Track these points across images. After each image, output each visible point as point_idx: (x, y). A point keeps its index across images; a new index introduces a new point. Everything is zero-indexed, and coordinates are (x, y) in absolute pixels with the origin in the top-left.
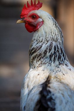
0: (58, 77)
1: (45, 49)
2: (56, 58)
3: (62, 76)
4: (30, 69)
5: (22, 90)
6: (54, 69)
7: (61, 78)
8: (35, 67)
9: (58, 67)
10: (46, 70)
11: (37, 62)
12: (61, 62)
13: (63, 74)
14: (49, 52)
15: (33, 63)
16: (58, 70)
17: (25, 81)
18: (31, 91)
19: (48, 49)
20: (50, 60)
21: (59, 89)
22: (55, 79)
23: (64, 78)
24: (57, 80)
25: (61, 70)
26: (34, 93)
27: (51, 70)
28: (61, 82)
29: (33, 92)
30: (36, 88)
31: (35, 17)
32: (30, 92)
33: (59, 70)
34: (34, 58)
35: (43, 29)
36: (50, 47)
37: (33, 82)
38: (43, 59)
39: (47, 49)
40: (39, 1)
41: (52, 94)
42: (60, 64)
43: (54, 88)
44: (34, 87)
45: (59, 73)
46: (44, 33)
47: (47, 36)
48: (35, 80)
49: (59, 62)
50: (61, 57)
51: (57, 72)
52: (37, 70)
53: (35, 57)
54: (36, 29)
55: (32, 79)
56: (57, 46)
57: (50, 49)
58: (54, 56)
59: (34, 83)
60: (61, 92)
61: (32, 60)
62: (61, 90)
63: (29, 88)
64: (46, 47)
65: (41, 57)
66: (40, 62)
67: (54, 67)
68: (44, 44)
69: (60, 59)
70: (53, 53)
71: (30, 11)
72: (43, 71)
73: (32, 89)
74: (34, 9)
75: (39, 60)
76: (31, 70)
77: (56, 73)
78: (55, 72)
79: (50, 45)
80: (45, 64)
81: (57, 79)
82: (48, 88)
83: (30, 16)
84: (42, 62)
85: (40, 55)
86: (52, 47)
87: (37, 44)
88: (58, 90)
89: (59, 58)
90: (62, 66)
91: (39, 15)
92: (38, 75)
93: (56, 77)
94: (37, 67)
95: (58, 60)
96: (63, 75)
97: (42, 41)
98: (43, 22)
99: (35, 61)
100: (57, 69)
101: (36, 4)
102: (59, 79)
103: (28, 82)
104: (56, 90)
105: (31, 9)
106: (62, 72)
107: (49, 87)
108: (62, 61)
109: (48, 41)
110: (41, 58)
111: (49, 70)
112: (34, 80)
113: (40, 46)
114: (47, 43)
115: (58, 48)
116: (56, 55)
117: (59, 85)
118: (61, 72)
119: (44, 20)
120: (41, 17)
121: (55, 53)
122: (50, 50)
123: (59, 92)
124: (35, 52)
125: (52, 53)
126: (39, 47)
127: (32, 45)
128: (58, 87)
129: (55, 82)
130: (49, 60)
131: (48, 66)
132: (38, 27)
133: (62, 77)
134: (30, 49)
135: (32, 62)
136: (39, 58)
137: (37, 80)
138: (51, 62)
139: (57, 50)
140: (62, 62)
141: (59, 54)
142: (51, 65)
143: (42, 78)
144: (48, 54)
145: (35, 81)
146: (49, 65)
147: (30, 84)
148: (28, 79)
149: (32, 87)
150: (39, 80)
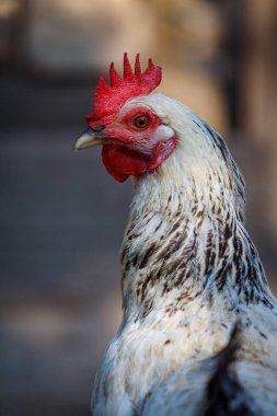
3: (260, 342)
7: (257, 351)
9: (238, 311)
11: (164, 291)
13: (262, 335)
23: (266, 350)
25: (252, 320)
27: (213, 322)
31: (146, 120)
33: (244, 321)
40: (150, 61)
45: (244, 330)
48: (153, 364)
53: (159, 275)
59: (155, 374)
61: (141, 287)
63: (133, 393)
66: (175, 292)
71: (124, 100)
74: (136, 94)
78: (230, 327)
83: (126, 120)
91: (160, 113)
92: (168, 342)
96: (262, 339)
98: (175, 139)
100: (234, 317)
101: (143, 71)
102: (248, 352)
103: (128, 372)
105: (124, 90)
106: (256, 328)
111: (207, 323)
112: (149, 364)
118: (252, 327)
120: (165, 121)
131: (203, 306)
132: (159, 158)
133: (258, 346)
135: (142, 292)
142: (211, 304)
143: (183, 354)
146: (206, 303)
147: (134, 379)
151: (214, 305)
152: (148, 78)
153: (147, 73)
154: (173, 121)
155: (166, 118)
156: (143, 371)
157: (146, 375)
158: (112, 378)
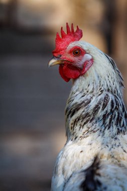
0: (116, 157)
1: (97, 104)
2: (113, 121)
4: (67, 141)
5: (53, 177)
6: (108, 141)
7: (120, 158)
8: (76, 138)
9: (116, 139)
10: (94, 144)
11: (80, 128)
12: (120, 129)
13: (125, 151)
14: (103, 109)
15: (74, 131)
16: (115, 145)
17: (59, 163)
18: (69, 179)
19: (102, 104)
20: (104, 123)
21: (117, 178)
22: (110, 160)
23: (125, 158)
24: (113, 162)
25: (121, 144)
26: (73, 184)
27: (103, 144)
28: (120, 165)
29: (72, 181)
30: (77, 175)
33: (117, 144)
34: (75, 122)
36: (104, 101)
37: (72, 164)
38: (91, 124)
39: (100, 103)
41: (103, 187)
42: (119, 132)
43: (107, 176)
44: (73, 173)
45: (116, 148)
48: (75, 161)
49: (118, 129)
50: (121, 120)
51: (114, 147)
52: (79, 144)
53: (79, 120)
55: (70, 158)
56: (116, 100)
57: (104, 104)
58: (110, 117)
59: (75, 166)
60: (119, 182)
61: (73, 126)
62: (119, 179)
63: (65, 176)
64: (99, 100)
65: (88, 118)
66: (85, 128)
67: (109, 139)
69: (120, 123)
70: (109, 111)
73: (71, 176)
75: (85, 123)
76: (70, 142)
77: (112, 149)
78: (110, 147)
79: (105, 98)
80: (94, 132)
81: (113, 159)
82: (96, 178)
84: (89, 128)
85: (87, 115)
86: (108, 101)
88: (114, 179)
89: (119, 120)
90: (123, 136)
92: (82, 152)
93: (111, 155)
94: (81, 137)
95: (117, 125)
96: (124, 153)
99: (77, 128)
100: (113, 142)
102: (116, 159)
103: (64, 164)
104: (110, 179)
106: (122, 148)
107: (99, 175)
108: (123, 126)
109: (102, 91)
110: (87, 121)
111: (100, 144)
112: (73, 161)
114: (100, 95)
116: (113, 116)
117: (116, 169)
118: (120, 147)
119: (94, 56)
121: (112, 112)
122: (105, 106)
123: (116, 182)
125: (107, 112)
128: (115, 174)
129: (110, 164)
130: (101, 123)
131: (99, 135)
133: (121, 156)
135: (73, 128)
136: (85, 121)
137: (80, 161)
138: (105, 129)
139: (116, 107)
140: (123, 129)
141: (119, 113)
142: (103, 135)
143: (87, 158)
144: (100, 113)
145: (76, 163)
146: (101, 134)
147: (66, 167)
148: (63, 159)
149: (70, 173)
150: (83, 161)
151: (105, 136)
152: (77, 34)
154: (91, 52)
156: (70, 165)
157: (71, 167)
158: (58, 166)
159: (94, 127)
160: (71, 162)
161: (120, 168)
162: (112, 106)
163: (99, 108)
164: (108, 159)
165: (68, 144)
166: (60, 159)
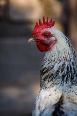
0: (71, 98)
1: (58, 69)
2: (68, 78)
3: (75, 96)
5: (33, 111)
6: (66, 89)
7: (74, 99)
8: (46, 88)
9: (71, 87)
10: (57, 91)
11: (48, 82)
12: (73, 83)
14: (62, 72)
15: (45, 84)
16: (71, 91)
17: (36, 103)
19: (61, 69)
20: (63, 80)
21: (72, 110)
24: (69, 101)
25: (74, 90)
26: (46, 114)
27: (63, 90)
28: (74, 103)
30: (48, 109)
31: (48, 35)
32: (42, 113)
33: (72, 90)
34: (45, 79)
35: (56, 48)
36: (62, 67)
38: (55, 80)
39: (59, 69)
40: (51, 19)
41: (65, 115)
43: (67, 109)
44: (45, 108)
45: (71, 93)
46: (57, 52)
47: (60, 56)
48: (46, 101)
49: (72, 83)
51: (70, 92)
52: (49, 91)
53: (47, 77)
54: (49, 48)
55: (43, 100)
56: (70, 65)
58: (66, 76)
59: (46, 104)
60: (74, 113)
61: (44, 81)
62: (74, 111)
63: (40, 110)
64: (59, 67)
65: (52, 77)
66: (52, 82)
67: (66, 88)
68: (56, 64)
70: (66, 73)
71: (43, 29)
72: (55, 92)
73: (44, 110)
74: (46, 28)
75: (51, 80)
76: (42, 90)
77: (69, 93)
78: (67, 92)
79: (63, 65)
80: (57, 84)
81: (69, 99)
82: (61, 109)
83: (43, 35)
84: (54, 82)
85: (52, 75)
86: (65, 67)
87: (49, 63)
88: (71, 111)
89: (72, 78)
90: (75, 86)
91: (52, 33)
92: (50, 95)
93: (68, 97)
94: (49, 87)
95: (71, 81)
97: (54, 61)
98: (56, 40)
99: (46, 82)
100: (69, 89)
101: (49, 22)
102: (71, 99)
103: (40, 103)
104: (69, 110)
105: (43, 27)
106: (75, 93)
108: (75, 81)
109: (60, 61)
110: (53, 79)
111: (61, 90)
112: (45, 101)
113: (52, 65)
114: (59, 63)
115: (70, 68)
116: (68, 75)
117: (71, 105)
118: (73, 92)
121: (67, 73)
122: (63, 70)
123: (72, 113)
124: (47, 72)
125: (64, 73)
126: (51, 67)
127: (44, 65)
128: (71, 108)
129: (68, 102)
130: (61, 80)
131: (60, 86)
132: (51, 46)
133: (74, 98)
134: (41, 68)
135: (44, 82)
136: (51, 78)
137: (49, 101)
138: (64, 83)
139: (70, 70)
140: (75, 83)
141: (72, 74)
142: (63, 85)
143: (54, 99)
144: (60, 74)
145: (47, 102)
146: (62, 85)
147: (41, 105)
148: (39, 100)
149: (43, 108)
150: (51, 101)
151: (64, 86)
153: (50, 22)
155: (54, 35)
156: (43, 103)
158: (36, 104)
159: (57, 81)
160: (43, 102)
161: (74, 104)
162: (68, 69)
163: (59, 71)
164: (66, 99)
165: (41, 91)
166: (37, 100)
